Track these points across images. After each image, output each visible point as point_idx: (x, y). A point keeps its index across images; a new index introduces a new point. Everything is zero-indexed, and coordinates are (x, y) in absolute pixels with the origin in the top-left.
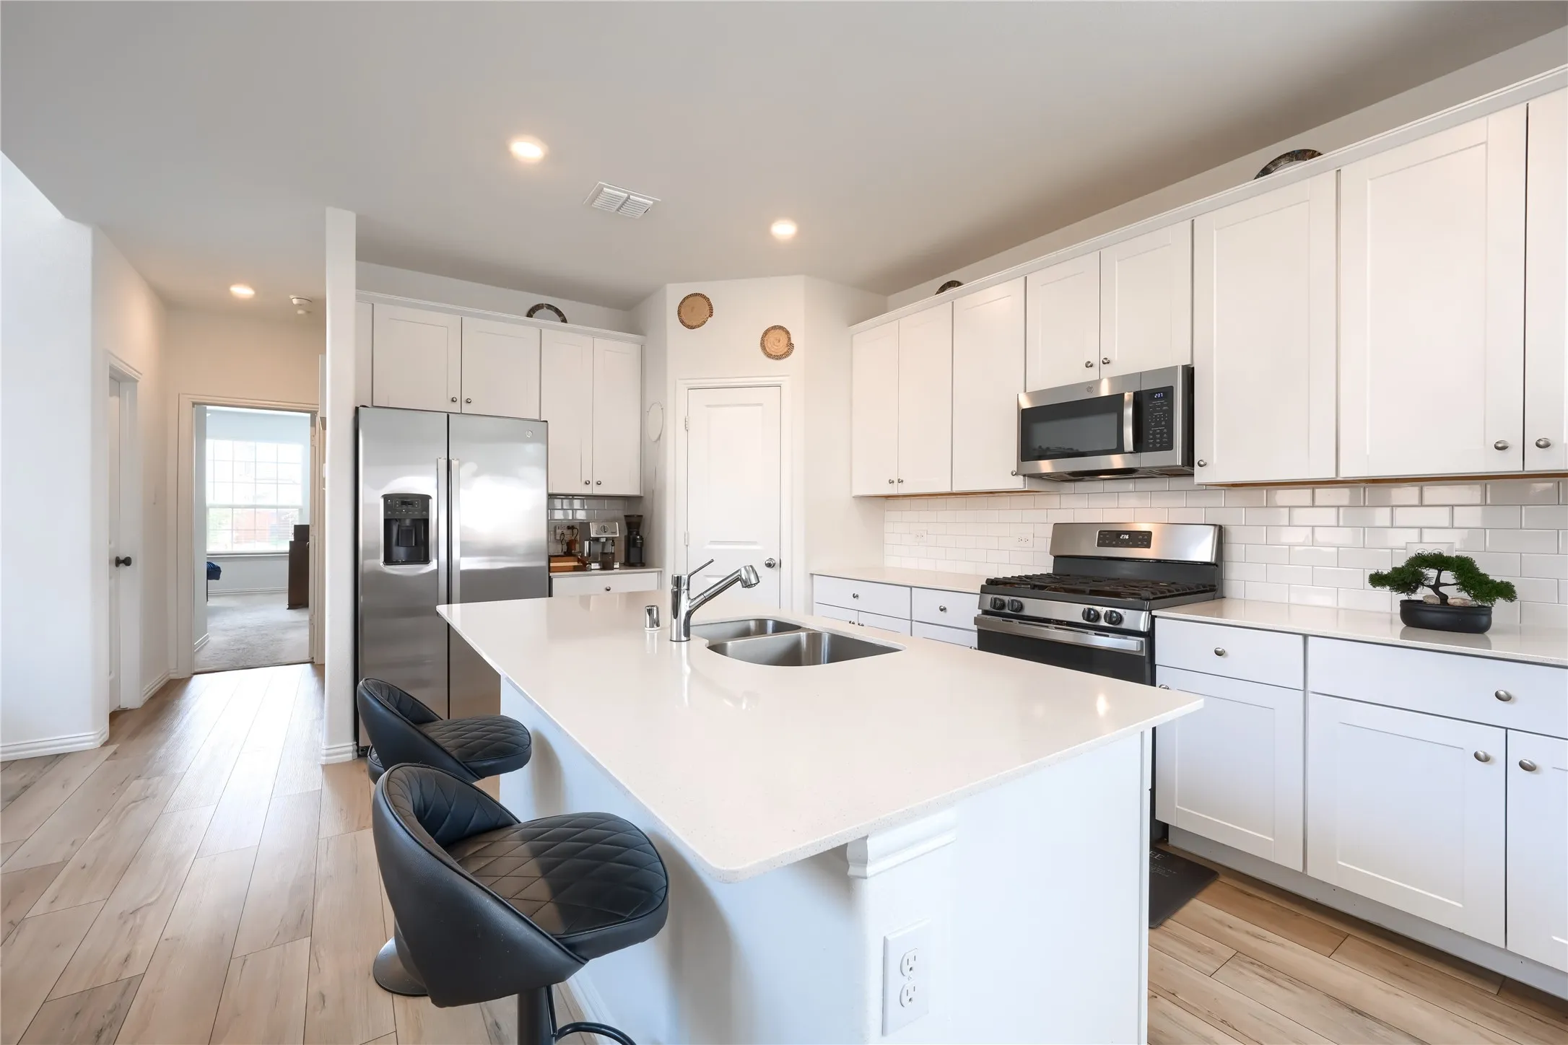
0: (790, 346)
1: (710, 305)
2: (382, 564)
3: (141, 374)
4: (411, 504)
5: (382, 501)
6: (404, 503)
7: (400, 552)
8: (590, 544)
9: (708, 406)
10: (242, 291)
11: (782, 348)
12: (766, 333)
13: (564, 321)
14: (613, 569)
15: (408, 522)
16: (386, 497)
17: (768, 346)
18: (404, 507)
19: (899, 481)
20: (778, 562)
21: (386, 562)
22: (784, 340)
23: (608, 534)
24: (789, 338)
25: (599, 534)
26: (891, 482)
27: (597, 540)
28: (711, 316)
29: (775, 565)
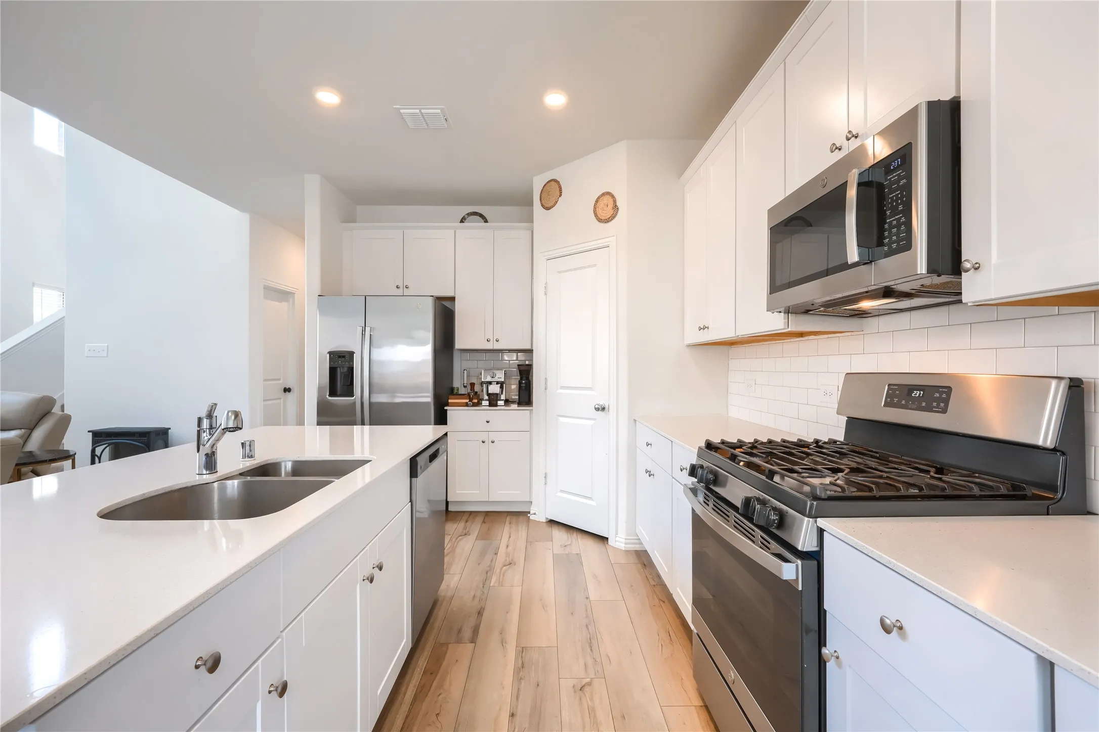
0: (616, 208)
1: (560, 186)
2: (328, 396)
3: (298, 289)
4: (344, 357)
5: (328, 355)
6: (340, 357)
9: (559, 272)
11: (609, 212)
12: (597, 201)
13: (486, 221)
14: (496, 405)
15: (344, 369)
16: (330, 353)
17: (599, 212)
18: (340, 359)
19: (705, 328)
20: (607, 407)
21: (330, 395)
22: (611, 205)
23: (496, 379)
24: (615, 201)
25: (489, 379)
26: (700, 329)
27: (490, 383)
28: (560, 195)
29: (603, 409)
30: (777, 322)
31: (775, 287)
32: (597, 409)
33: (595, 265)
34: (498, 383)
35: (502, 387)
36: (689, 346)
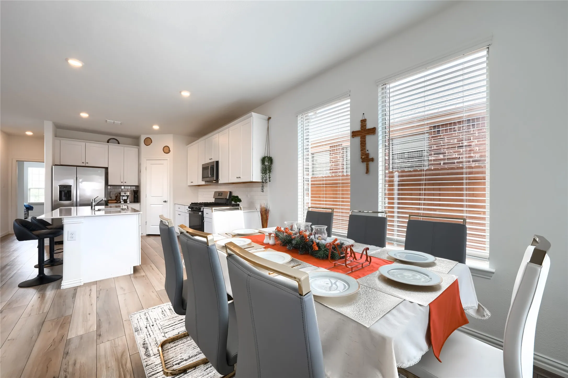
0: (170, 151)
1: (151, 140)
2: (58, 201)
4: (67, 187)
5: (59, 187)
6: (64, 187)
7: (64, 198)
8: (122, 197)
9: (151, 164)
10: (29, 133)
11: (168, 151)
12: (164, 147)
13: (119, 143)
14: (126, 203)
15: (66, 191)
16: (60, 186)
17: (165, 150)
18: (65, 188)
19: (192, 182)
20: (167, 201)
21: (60, 200)
22: (168, 149)
23: (126, 195)
24: (169, 149)
25: (124, 195)
26: (191, 182)
27: (124, 196)
28: (152, 143)
29: (166, 202)
30: (203, 183)
31: (203, 178)
32: (164, 202)
33: (163, 164)
34: (126, 196)
35: (128, 197)
36: (189, 186)
